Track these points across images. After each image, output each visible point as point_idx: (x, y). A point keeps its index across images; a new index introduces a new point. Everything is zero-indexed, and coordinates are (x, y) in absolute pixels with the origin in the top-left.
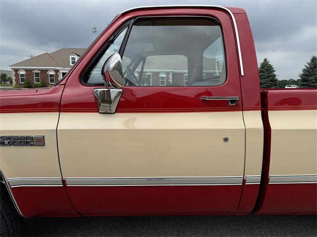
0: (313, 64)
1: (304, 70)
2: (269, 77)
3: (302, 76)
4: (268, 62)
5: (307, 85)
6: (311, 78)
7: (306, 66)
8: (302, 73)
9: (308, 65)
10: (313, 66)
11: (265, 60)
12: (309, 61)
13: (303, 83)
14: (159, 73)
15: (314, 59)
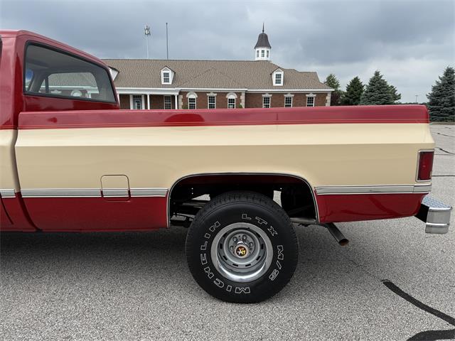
0: (447, 78)
1: (434, 88)
2: (380, 98)
3: (431, 97)
4: (381, 77)
5: (439, 110)
6: (443, 100)
7: (437, 82)
8: (431, 92)
9: (440, 82)
10: (447, 82)
11: (377, 74)
12: (442, 75)
13: (432, 107)
14: (226, 93)
15: (449, 72)
